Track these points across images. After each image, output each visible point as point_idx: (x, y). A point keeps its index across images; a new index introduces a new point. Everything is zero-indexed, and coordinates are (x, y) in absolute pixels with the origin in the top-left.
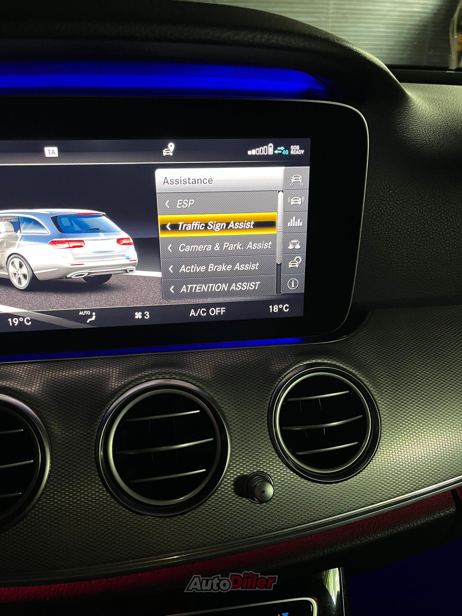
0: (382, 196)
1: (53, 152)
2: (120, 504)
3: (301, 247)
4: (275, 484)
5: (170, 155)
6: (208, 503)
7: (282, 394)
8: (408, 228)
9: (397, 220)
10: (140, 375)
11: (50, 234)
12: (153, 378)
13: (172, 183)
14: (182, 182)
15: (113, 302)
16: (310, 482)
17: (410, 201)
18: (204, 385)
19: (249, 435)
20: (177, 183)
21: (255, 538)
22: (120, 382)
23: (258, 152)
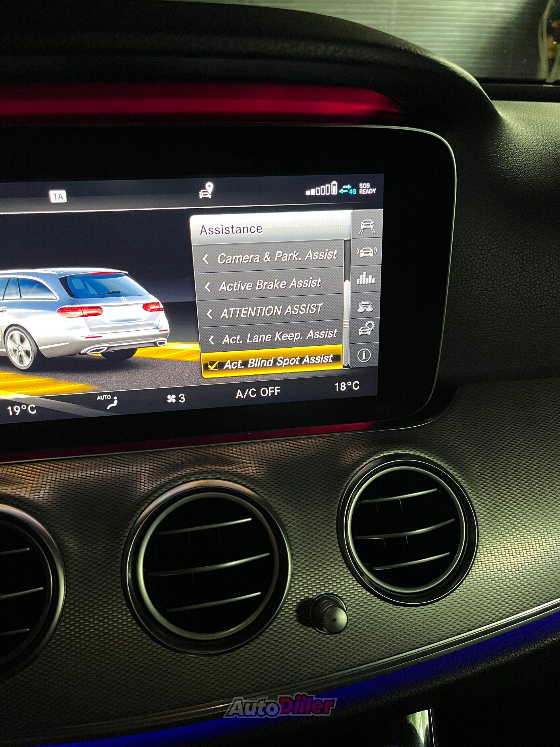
0: (472, 244)
1: (60, 197)
2: (154, 641)
3: (374, 309)
4: (348, 609)
5: (208, 198)
6: (264, 635)
7: (354, 494)
8: (506, 283)
9: (492, 273)
10: (175, 475)
11: (58, 299)
12: (192, 479)
13: (211, 233)
14: (224, 231)
15: (139, 383)
16: (392, 605)
17: (507, 249)
18: (257, 486)
19: (314, 548)
20: (218, 232)
21: (324, 677)
22: (150, 485)
23: (318, 192)
